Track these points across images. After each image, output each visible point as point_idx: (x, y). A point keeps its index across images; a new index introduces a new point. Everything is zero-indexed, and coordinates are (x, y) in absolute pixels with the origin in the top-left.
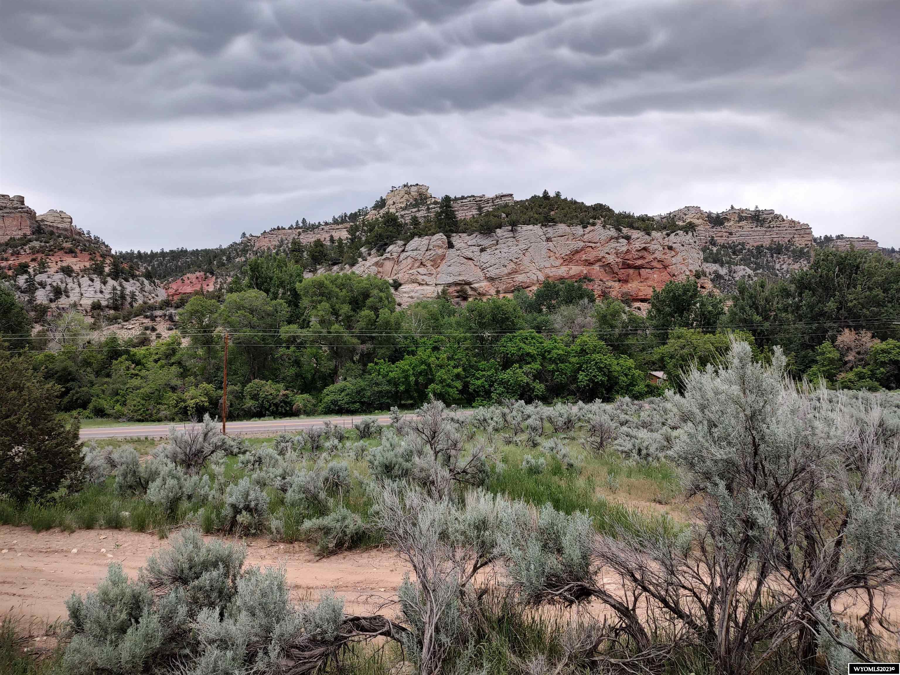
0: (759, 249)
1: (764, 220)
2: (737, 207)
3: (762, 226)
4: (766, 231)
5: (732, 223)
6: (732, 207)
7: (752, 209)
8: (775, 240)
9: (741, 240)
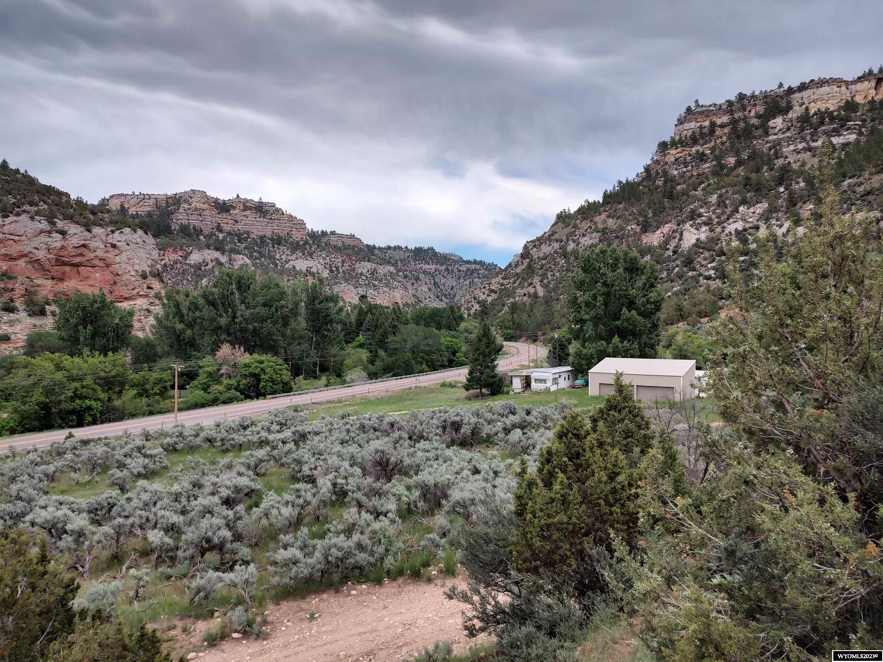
0: (262, 238)
1: (267, 212)
2: (242, 196)
3: (264, 217)
4: (268, 223)
5: (237, 211)
6: (238, 196)
7: (257, 200)
8: (276, 231)
9: (247, 228)
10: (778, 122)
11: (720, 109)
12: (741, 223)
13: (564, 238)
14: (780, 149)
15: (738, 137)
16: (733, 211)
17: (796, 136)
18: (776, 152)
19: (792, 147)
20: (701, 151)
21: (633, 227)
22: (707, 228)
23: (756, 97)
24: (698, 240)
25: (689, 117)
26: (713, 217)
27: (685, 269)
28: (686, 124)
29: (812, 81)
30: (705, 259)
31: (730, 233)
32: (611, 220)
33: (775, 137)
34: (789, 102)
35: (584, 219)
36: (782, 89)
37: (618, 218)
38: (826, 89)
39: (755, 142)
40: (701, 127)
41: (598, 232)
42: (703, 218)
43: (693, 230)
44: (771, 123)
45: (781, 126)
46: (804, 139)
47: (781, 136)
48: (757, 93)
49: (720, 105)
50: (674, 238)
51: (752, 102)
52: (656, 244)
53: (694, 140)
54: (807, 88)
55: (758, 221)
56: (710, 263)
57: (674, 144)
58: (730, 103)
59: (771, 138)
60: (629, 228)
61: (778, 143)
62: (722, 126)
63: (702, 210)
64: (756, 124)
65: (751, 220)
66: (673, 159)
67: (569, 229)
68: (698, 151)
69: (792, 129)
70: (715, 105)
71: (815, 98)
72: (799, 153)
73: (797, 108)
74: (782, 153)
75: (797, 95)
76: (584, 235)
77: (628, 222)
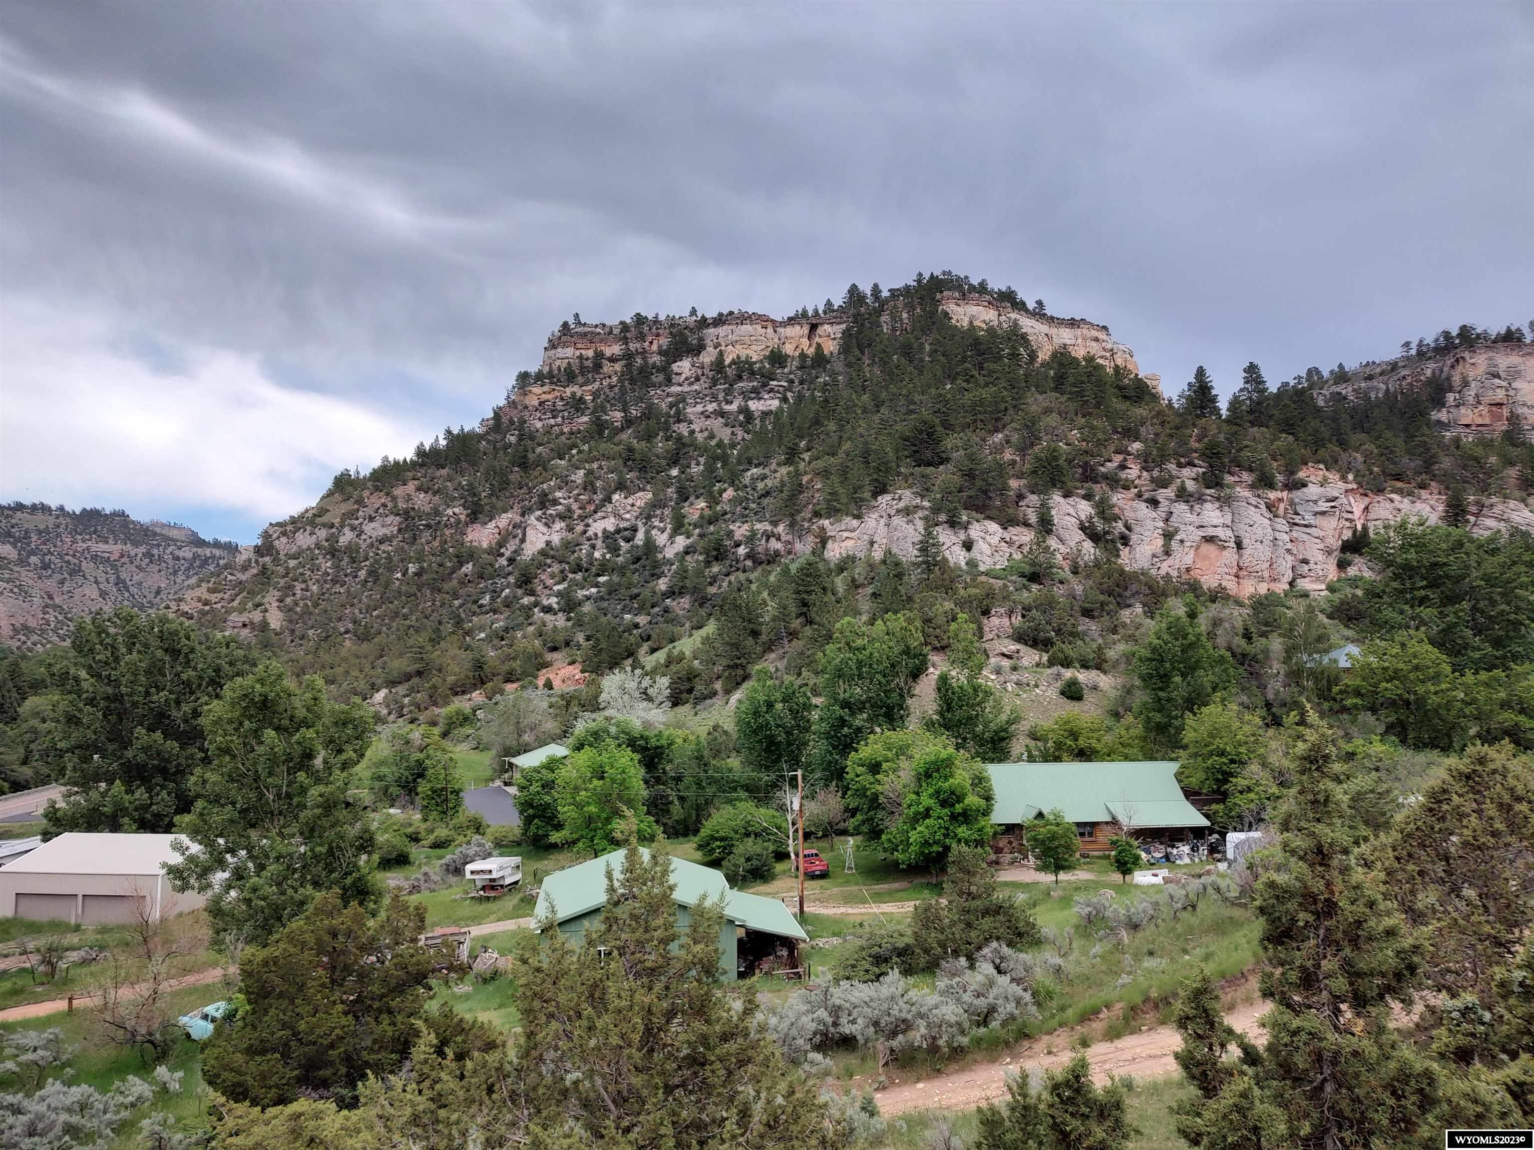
10: (684, 366)
11: (611, 333)
12: (612, 520)
13: (337, 521)
14: (684, 409)
15: (632, 381)
16: (604, 501)
17: (706, 392)
18: (678, 413)
19: (699, 408)
20: (579, 395)
21: (456, 510)
22: (563, 524)
23: (660, 323)
24: (548, 543)
25: (564, 338)
26: (575, 506)
27: (520, 592)
28: (559, 350)
29: (731, 313)
30: (552, 576)
31: (596, 535)
32: (422, 495)
33: (679, 389)
34: (701, 339)
35: (377, 489)
36: (694, 318)
37: (435, 493)
38: (747, 328)
39: (652, 393)
40: (581, 357)
41: (398, 515)
42: (560, 507)
43: (541, 527)
44: (675, 367)
45: (689, 374)
46: (715, 398)
47: (686, 388)
48: (662, 318)
49: (611, 328)
50: (514, 537)
51: (654, 330)
52: (485, 545)
53: (570, 376)
54: (724, 323)
55: (637, 518)
56: (559, 583)
57: (540, 377)
58: (624, 327)
59: (675, 389)
60: (450, 512)
61: (681, 398)
62: (613, 360)
63: (558, 494)
64: (658, 363)
65: (627, 516)
66: (536, 403)
67: (350, 506)
68: (573, 394)
69: (703, 379)
70: (604, 325)
71: (735, 339)
72: (708, 417)
73: (710, 349)
74: (685, 414)
75: (712, 331)
76: (371, 519)
77: (449, 501)
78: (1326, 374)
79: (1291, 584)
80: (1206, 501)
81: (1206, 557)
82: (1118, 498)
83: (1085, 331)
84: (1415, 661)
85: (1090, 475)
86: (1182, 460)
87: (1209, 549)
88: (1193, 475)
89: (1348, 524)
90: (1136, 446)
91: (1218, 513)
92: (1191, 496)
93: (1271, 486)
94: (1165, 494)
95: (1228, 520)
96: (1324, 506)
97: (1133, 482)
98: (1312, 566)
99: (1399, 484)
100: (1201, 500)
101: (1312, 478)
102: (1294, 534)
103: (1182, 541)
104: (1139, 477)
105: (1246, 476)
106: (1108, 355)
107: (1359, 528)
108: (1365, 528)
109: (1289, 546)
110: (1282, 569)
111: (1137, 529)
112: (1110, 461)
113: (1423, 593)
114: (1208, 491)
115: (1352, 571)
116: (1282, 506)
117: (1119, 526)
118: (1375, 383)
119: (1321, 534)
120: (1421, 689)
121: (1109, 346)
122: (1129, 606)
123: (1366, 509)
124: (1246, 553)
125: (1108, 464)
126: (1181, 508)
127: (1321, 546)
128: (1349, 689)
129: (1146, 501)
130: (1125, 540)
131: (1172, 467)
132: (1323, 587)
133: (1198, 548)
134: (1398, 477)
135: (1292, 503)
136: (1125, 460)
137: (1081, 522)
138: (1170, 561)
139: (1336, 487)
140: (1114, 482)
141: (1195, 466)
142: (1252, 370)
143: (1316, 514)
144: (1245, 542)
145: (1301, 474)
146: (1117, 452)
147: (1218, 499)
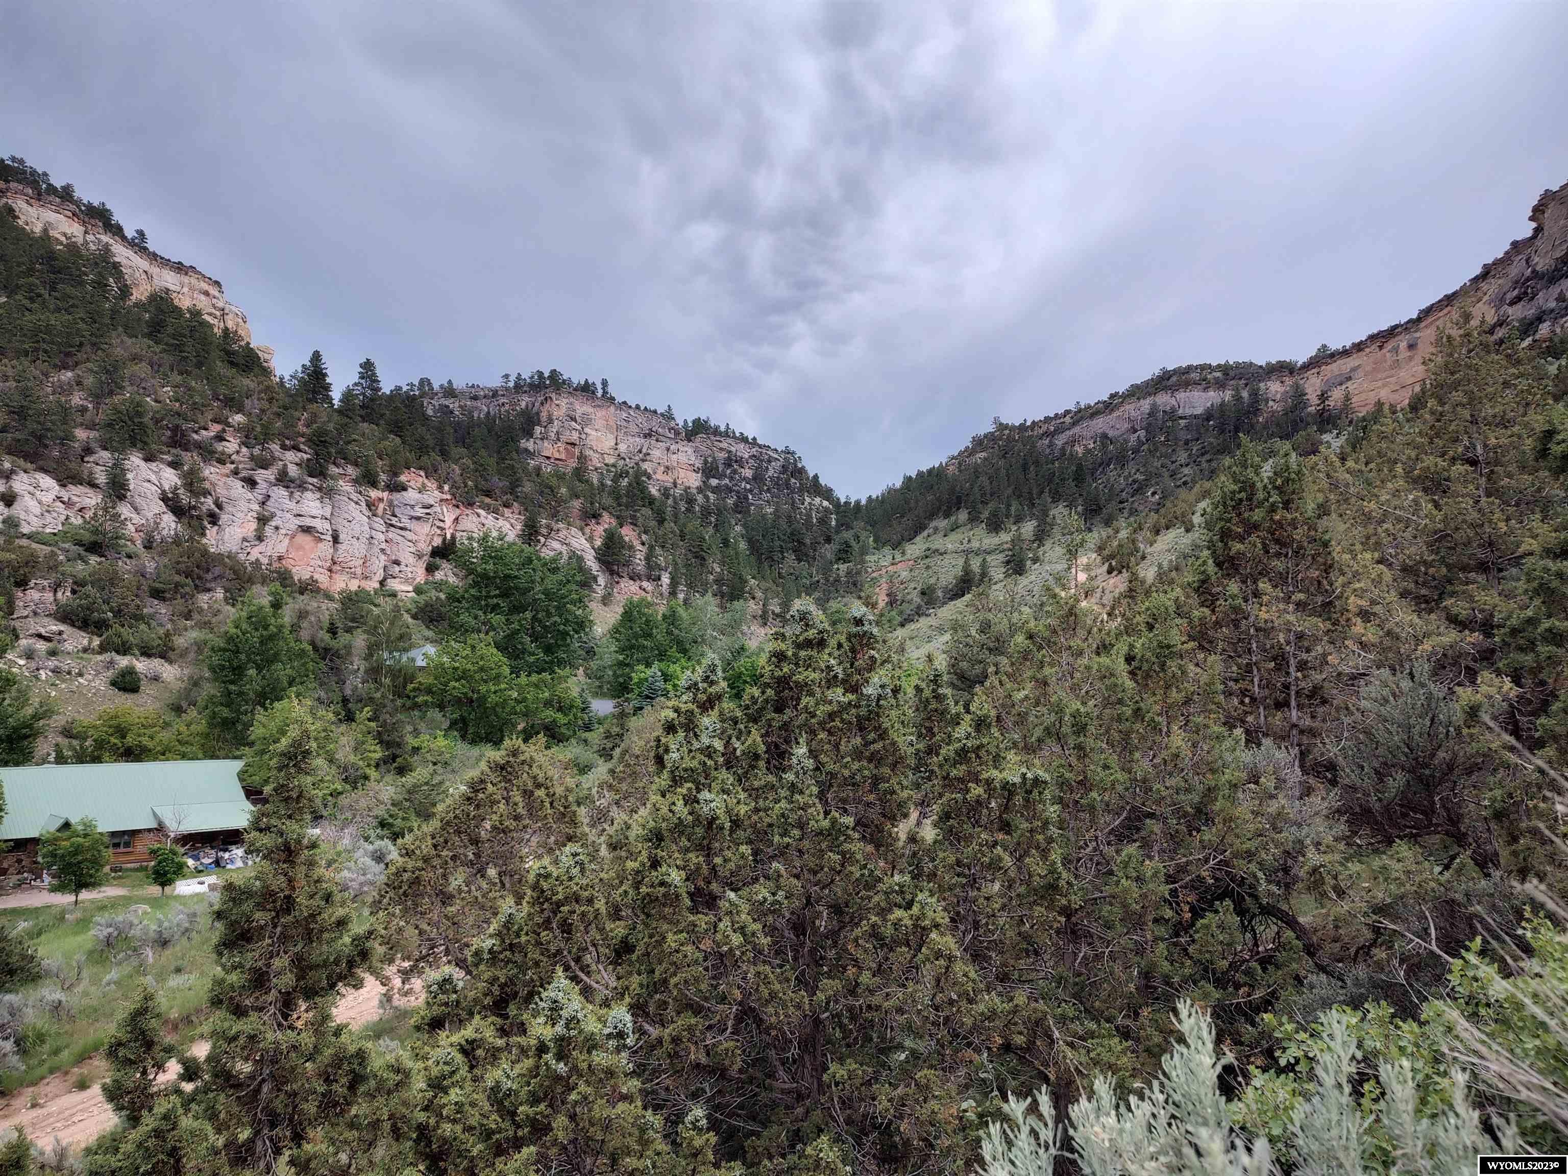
78: (436, 387)
79: (382, 583)
80: (307, 489)
81: (300, 548)
82: (211, 472)
83: (193, 281)
84: (481, 663)
85: (179, 440)
86: (287, 442)
87: (304, 540)
88: (297, 460)
89: (439, 532)
90: (238, 418)
91: (317, 504)
92: (292, 481)
93: (374, 484)
94: (264, 476)
95: (328, 511)
96: (419, 512)
97: (230, 456)
98: (403, 567)
99: (487, 500)
100: (302, 487)
101: (412, 484)
102: (390, 535)
103: (277, 528)
104: (238, 452)
105: (350, 470)
106: (218, 313)
107: (448, 536)
108: (453, 537)
109: (383, 546)
110: (374, 568)
111: (228, 508)
112: (206, 429)
113: (495, 601)
114: (310, 480)
115: (439, 575)
116: (381, 506)
117: (208, 503)
118: (478, 404)
119: (414, 538)
120: (483, 688)
121: (220, 304)
122: (209, 590)
123: (457, 519)
124: (342, 547)
125: (204, 432)
126: (280, 493)
127: (412, 550)
128: (422, 687)
129: (243, 480)
130: (214, 519)
131: (275, 447)
132: (410, 588)
133: (293, 537)
134: (488, 493)
135: (391, 504)
136: (224, 431)
137: (164, 492)
138: (261, 547)
139: (433, 495)
140: (208, 453)
141: (300, 450)
142: (368, 366)
143: (412, 518)
144: (342, 537)
145: (403, 478)
146: (215, 421)
147: (320, 489)
